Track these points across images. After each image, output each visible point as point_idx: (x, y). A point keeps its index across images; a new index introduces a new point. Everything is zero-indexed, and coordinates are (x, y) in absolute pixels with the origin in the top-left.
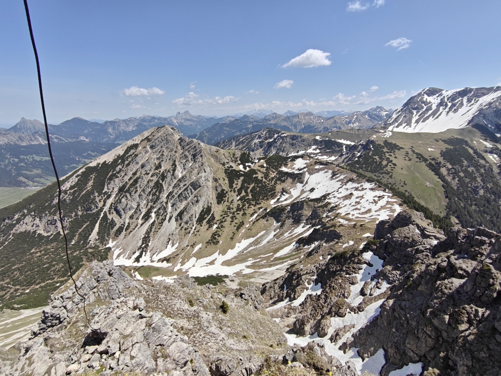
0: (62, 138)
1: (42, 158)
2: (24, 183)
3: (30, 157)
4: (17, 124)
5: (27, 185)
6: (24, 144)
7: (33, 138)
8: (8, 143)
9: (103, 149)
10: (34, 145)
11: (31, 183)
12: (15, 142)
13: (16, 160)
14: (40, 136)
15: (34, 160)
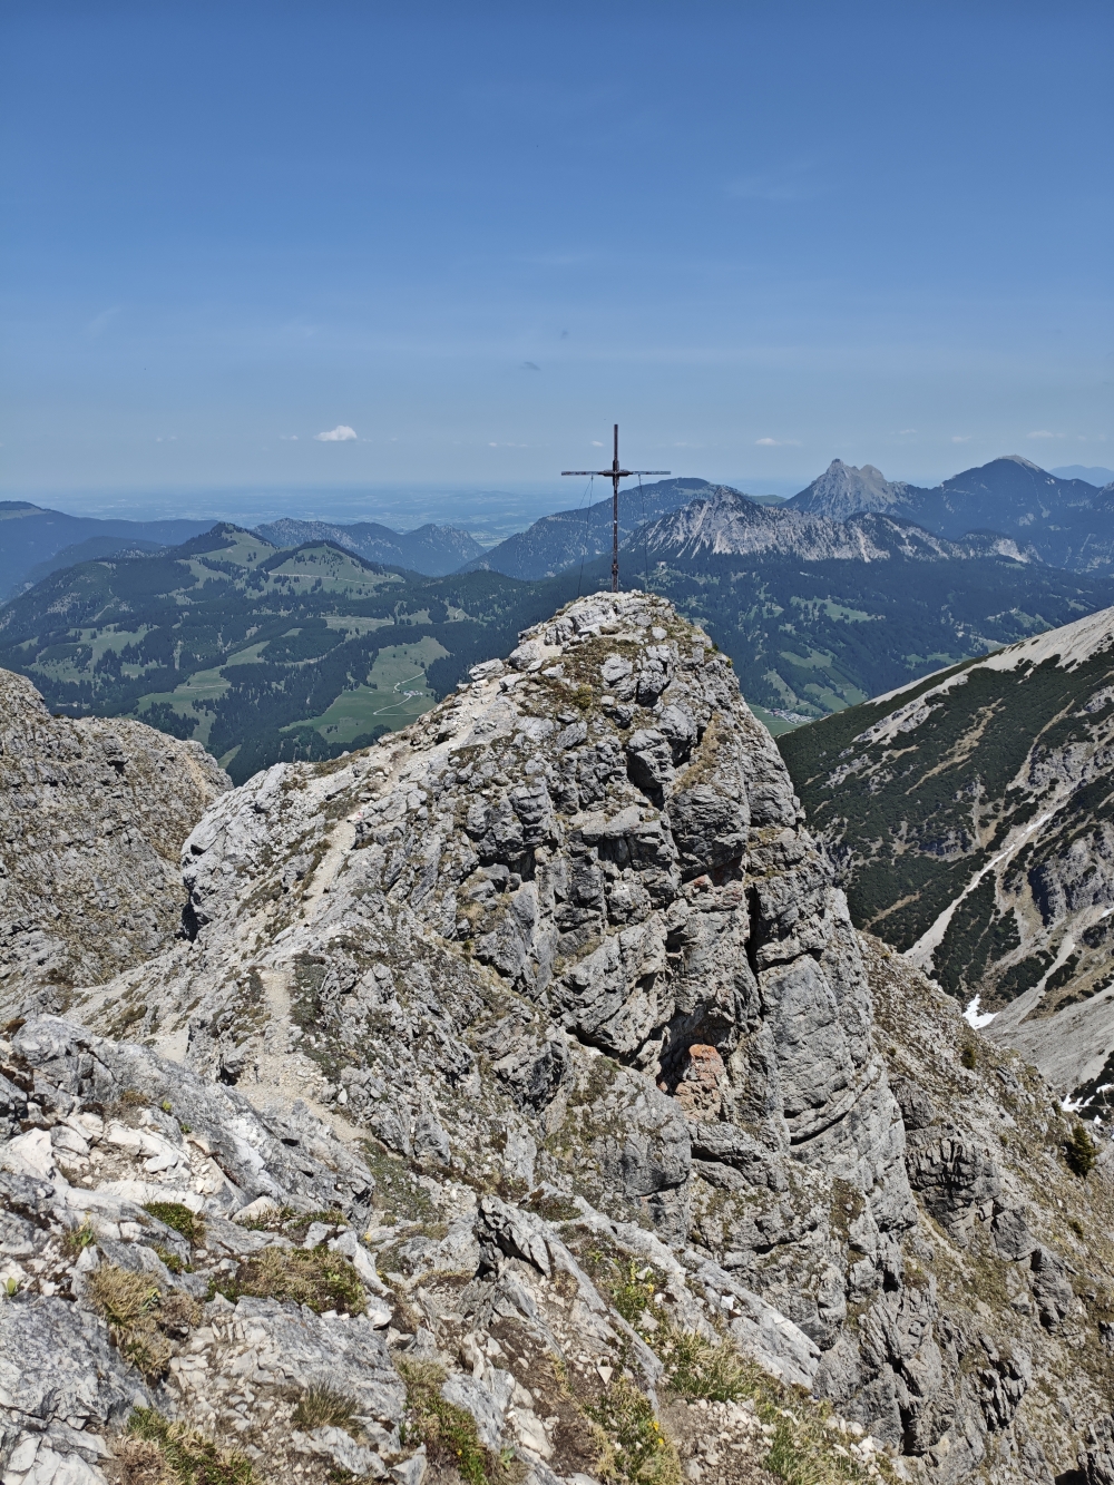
0: (934, 544)
1: (847, 611)
2: (777, 693)
3: (815, 605)
4: (814, 483)
5: (781, 705)
6: (812, 556)
7: (842, 537)
8: (775, 547)
9: (1072, 604)
10: (839, 561)
11: (793, 698)
12: (791, 548)
13: (778, 610)
14: (865, 530)
15: (823, 617)
